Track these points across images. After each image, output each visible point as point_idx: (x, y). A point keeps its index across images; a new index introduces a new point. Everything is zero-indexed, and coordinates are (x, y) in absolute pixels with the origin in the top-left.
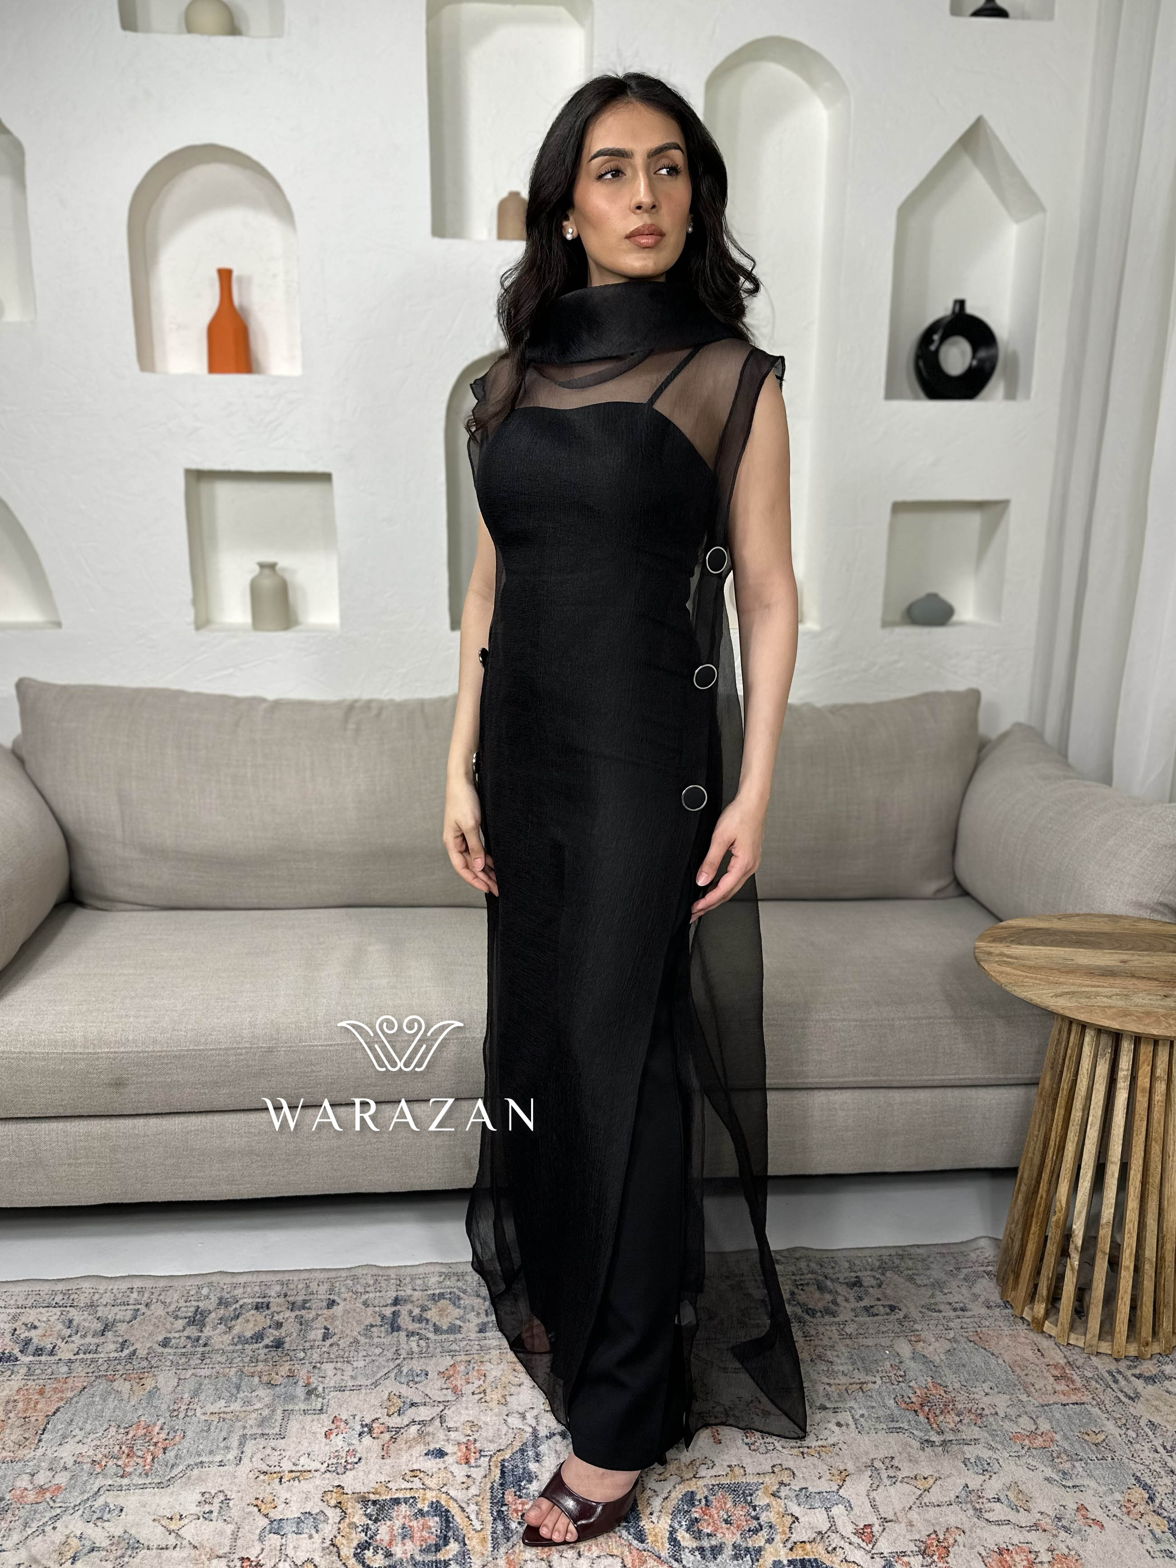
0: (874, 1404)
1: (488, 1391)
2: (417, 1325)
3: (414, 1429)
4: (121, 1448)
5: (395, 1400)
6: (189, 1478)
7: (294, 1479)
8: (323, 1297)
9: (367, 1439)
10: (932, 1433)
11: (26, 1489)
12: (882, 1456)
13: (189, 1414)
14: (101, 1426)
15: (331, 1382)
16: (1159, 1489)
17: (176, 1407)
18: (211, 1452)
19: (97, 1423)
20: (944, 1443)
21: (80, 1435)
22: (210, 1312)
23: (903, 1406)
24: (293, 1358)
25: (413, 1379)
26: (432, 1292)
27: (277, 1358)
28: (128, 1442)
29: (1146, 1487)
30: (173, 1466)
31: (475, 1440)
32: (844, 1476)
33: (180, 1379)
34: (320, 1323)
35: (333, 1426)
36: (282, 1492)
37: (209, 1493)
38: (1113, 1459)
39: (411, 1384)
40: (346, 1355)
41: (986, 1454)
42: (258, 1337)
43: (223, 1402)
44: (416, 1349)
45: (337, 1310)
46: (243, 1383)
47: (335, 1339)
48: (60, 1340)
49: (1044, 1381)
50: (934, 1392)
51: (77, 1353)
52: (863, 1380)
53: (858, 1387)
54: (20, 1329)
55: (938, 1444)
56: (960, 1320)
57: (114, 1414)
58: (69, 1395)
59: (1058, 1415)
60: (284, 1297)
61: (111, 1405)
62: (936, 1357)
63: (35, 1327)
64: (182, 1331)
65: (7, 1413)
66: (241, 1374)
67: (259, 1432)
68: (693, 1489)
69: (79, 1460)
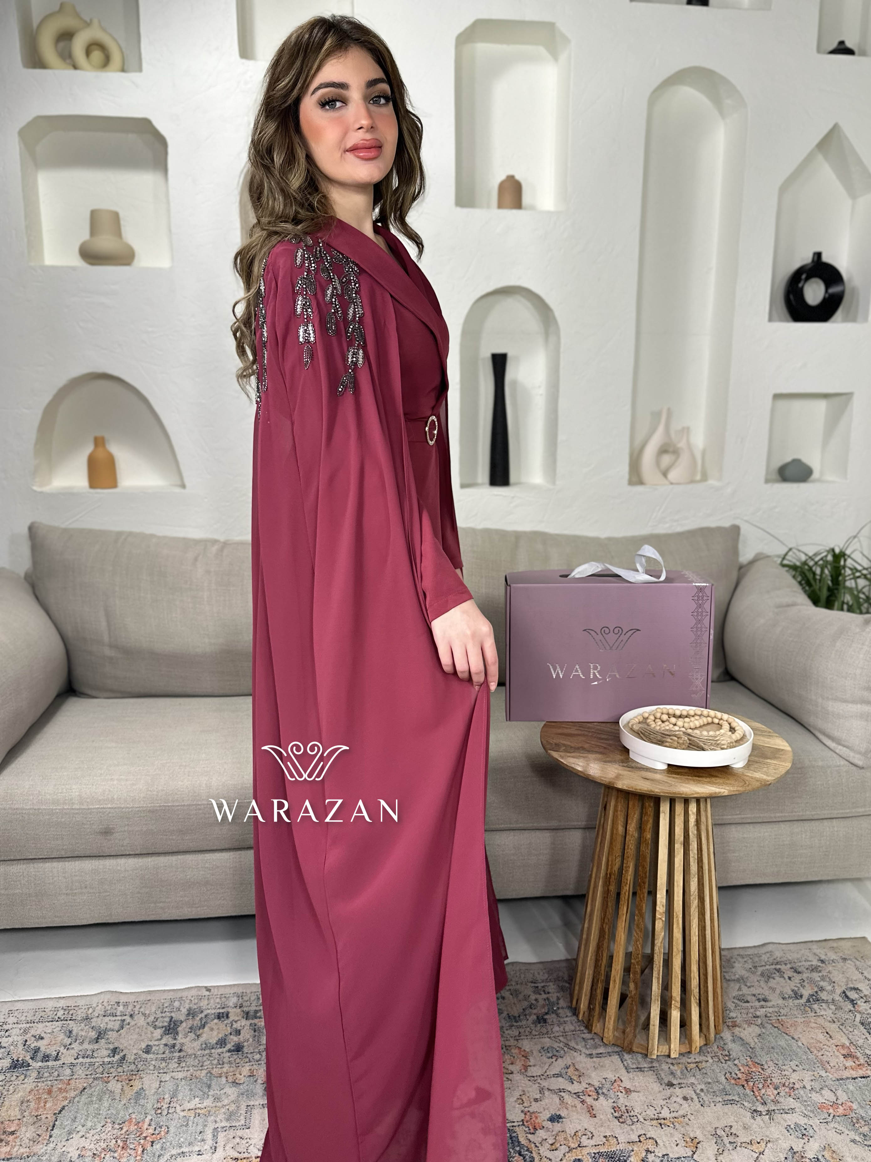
0: (709, 1080)
4: (116, 1142)
10: (758, 1104)
12: (722, 1125)
13: (170, 1111)
14: (99, 1122)
17: (159, 1106)
18: (190, 1144)
19: (96, 1120)
20: (769, 1112)
21: (83, 1131)
22: (182, 1022)
23: (733, 1082)
24: (251, 1059)
27: (238, 1061)
28: (123, 1136)
30: (159, 1156)
32: (695, 1143)
33: (161, 1081)
41: (802, 1121)
42: (222, 1043)
43: (197, 1099)
46: (213, 1083)
48: (63, 1048)
49: (837, 1059)
50: (754, 1069)
51: (77, 1058)
52: (697, 1060)
53: (695, 1065)
54: (30, 1040)
55: (764, 1113)
56: (764, 1010)
57: (109, 1112)
58: (72, 1094)
59: (851, 1088)
60: (240, 1007)
61: (106, 1104)
62: (752, 1041)
63: (42, 1038)
64: (160, 1039)
65: (23, 1112)
66: (210, 1075)
67: (229, 1125)
68: (580, 1156)
69: (82, 1154)
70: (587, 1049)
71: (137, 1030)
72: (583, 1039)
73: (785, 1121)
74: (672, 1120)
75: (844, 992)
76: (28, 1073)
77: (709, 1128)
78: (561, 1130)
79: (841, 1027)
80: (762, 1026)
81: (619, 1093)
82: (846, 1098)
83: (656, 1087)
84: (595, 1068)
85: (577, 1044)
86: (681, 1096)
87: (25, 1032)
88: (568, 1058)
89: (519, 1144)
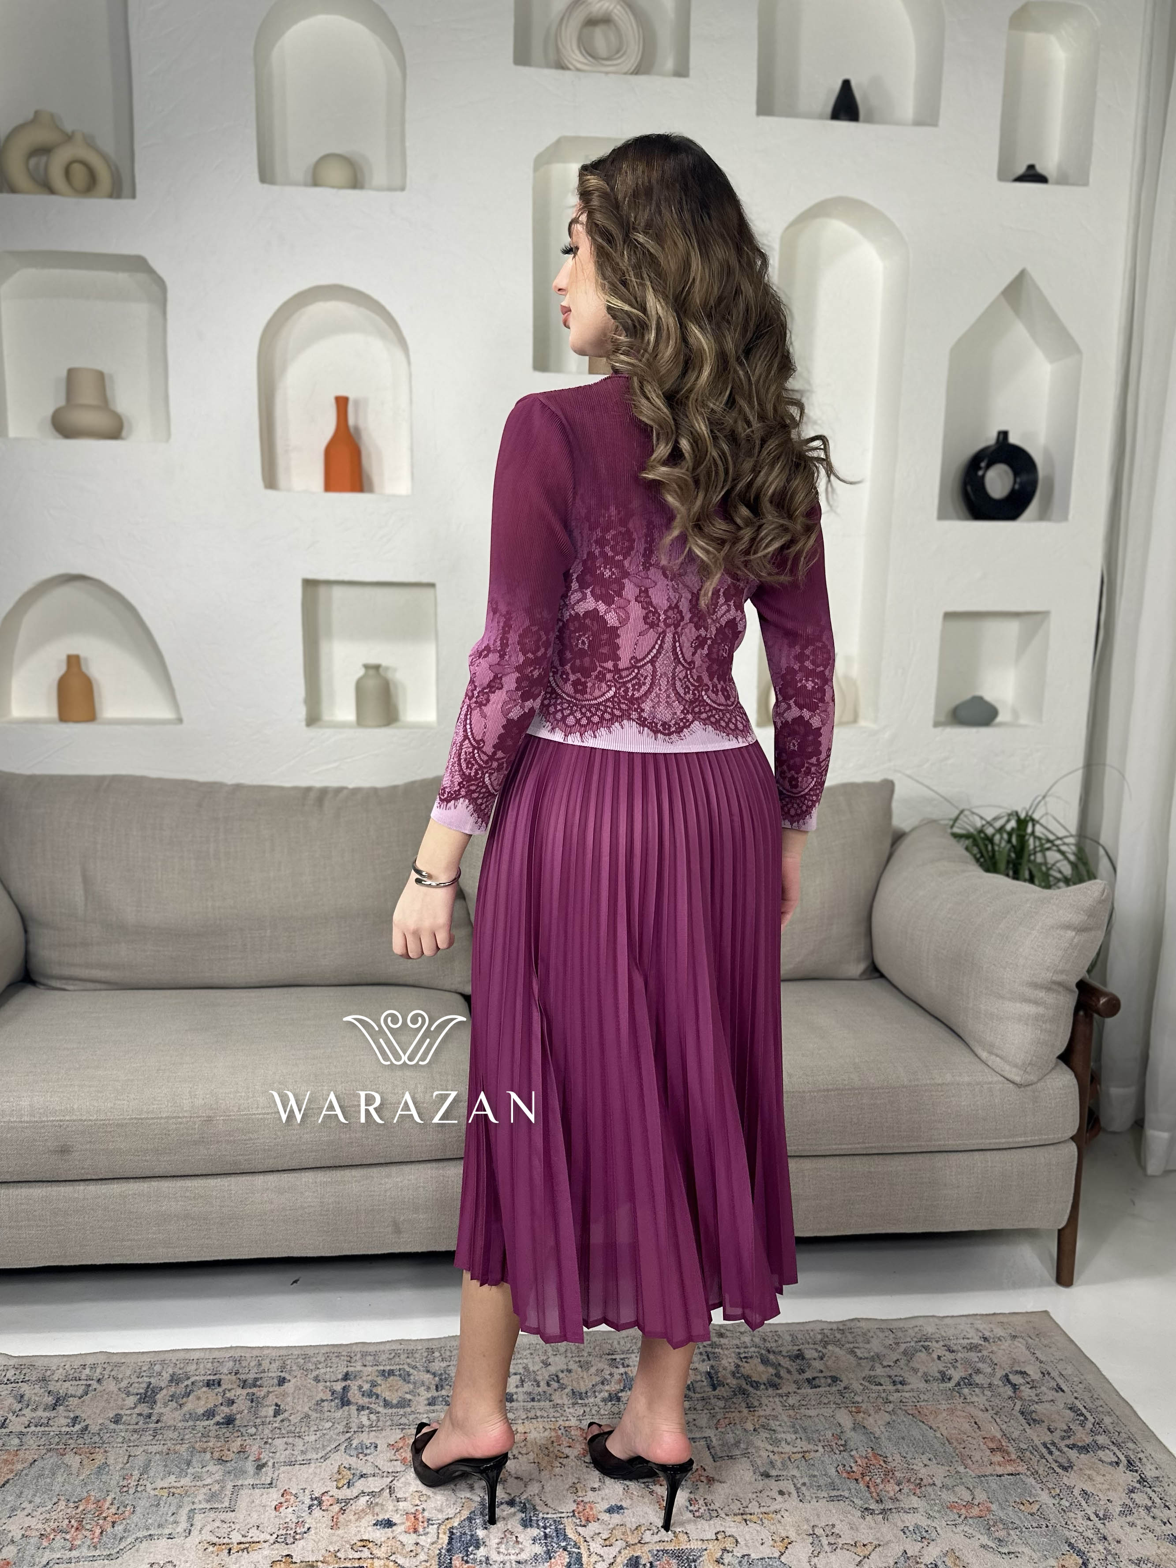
0: (816, 1473)
2: (366, 1400)
3: (363, 1500)
4: (70, 1522)
5: (346, 1472)
6: (137, 1551)
7: (243, 1550)
8: (273, 1375)
9: (317, 1512)
10: (872, 1501)
12: (823, 1524)
13: (139, 1489)
14: (51, 1499)
15: (281, 1456)
16: (1093, 1555)
17: (125, 1483)
18: (160, 1526)
19: (46, 1496)
20: (883, 1511)
21: (29, 1508)
22: (161, 1389)
23: (845, 1475)
24: (244, 1433)
25: (362, 1451)
26: (382, 1368)
27: (228, 1434)
28: (78, 1516)
29: (1080, 1553)
30: (121, 1539)
31: (424, 1510)
32: (787, 1543)
33: (130, 1456)
34: (272, 1399)
35: (283, 1500)
36: (231, 1563)
37: (158, 1564)
38: (1047, 1526)
39: (361, 1456)
40: (298, 1430)
41: (924, 1522)
42: (210, 1414)
43: (173, 1478)
44: (366, 1422)
45: (289, 1387)
46: (194, 1460)
47: (286, 1415)
48: (11, 1414)
49: (980, 1453)
50: (874, 1462)
51: (29, 1426)
52: (805, 1449)
53: (801, 1455)
55: (877, 1512)
56: (899, 1394)
57: (63, 1489)
58: (19, 1467)
59: (994, 1486)
60: (236, 1374)
61: (60, 1479)
62: (877, 1429)
64: (134, 1408)
66: (192, 1450)
67: (208, 1506)
68: (638, 1554)
69: (27, 1534)
71: (106, 1396)
73: (903, 1522)
74: (760, 1516)
75: (1007, 1375)
77: (805, 1526)
78: (619, 1523)
79: (994, 1416)
80: (893, 1412)
81: (700, 1484)
82: (985, 1497)
83: (749, 1477)
86: (776, 1490)
89: (566, 1538)
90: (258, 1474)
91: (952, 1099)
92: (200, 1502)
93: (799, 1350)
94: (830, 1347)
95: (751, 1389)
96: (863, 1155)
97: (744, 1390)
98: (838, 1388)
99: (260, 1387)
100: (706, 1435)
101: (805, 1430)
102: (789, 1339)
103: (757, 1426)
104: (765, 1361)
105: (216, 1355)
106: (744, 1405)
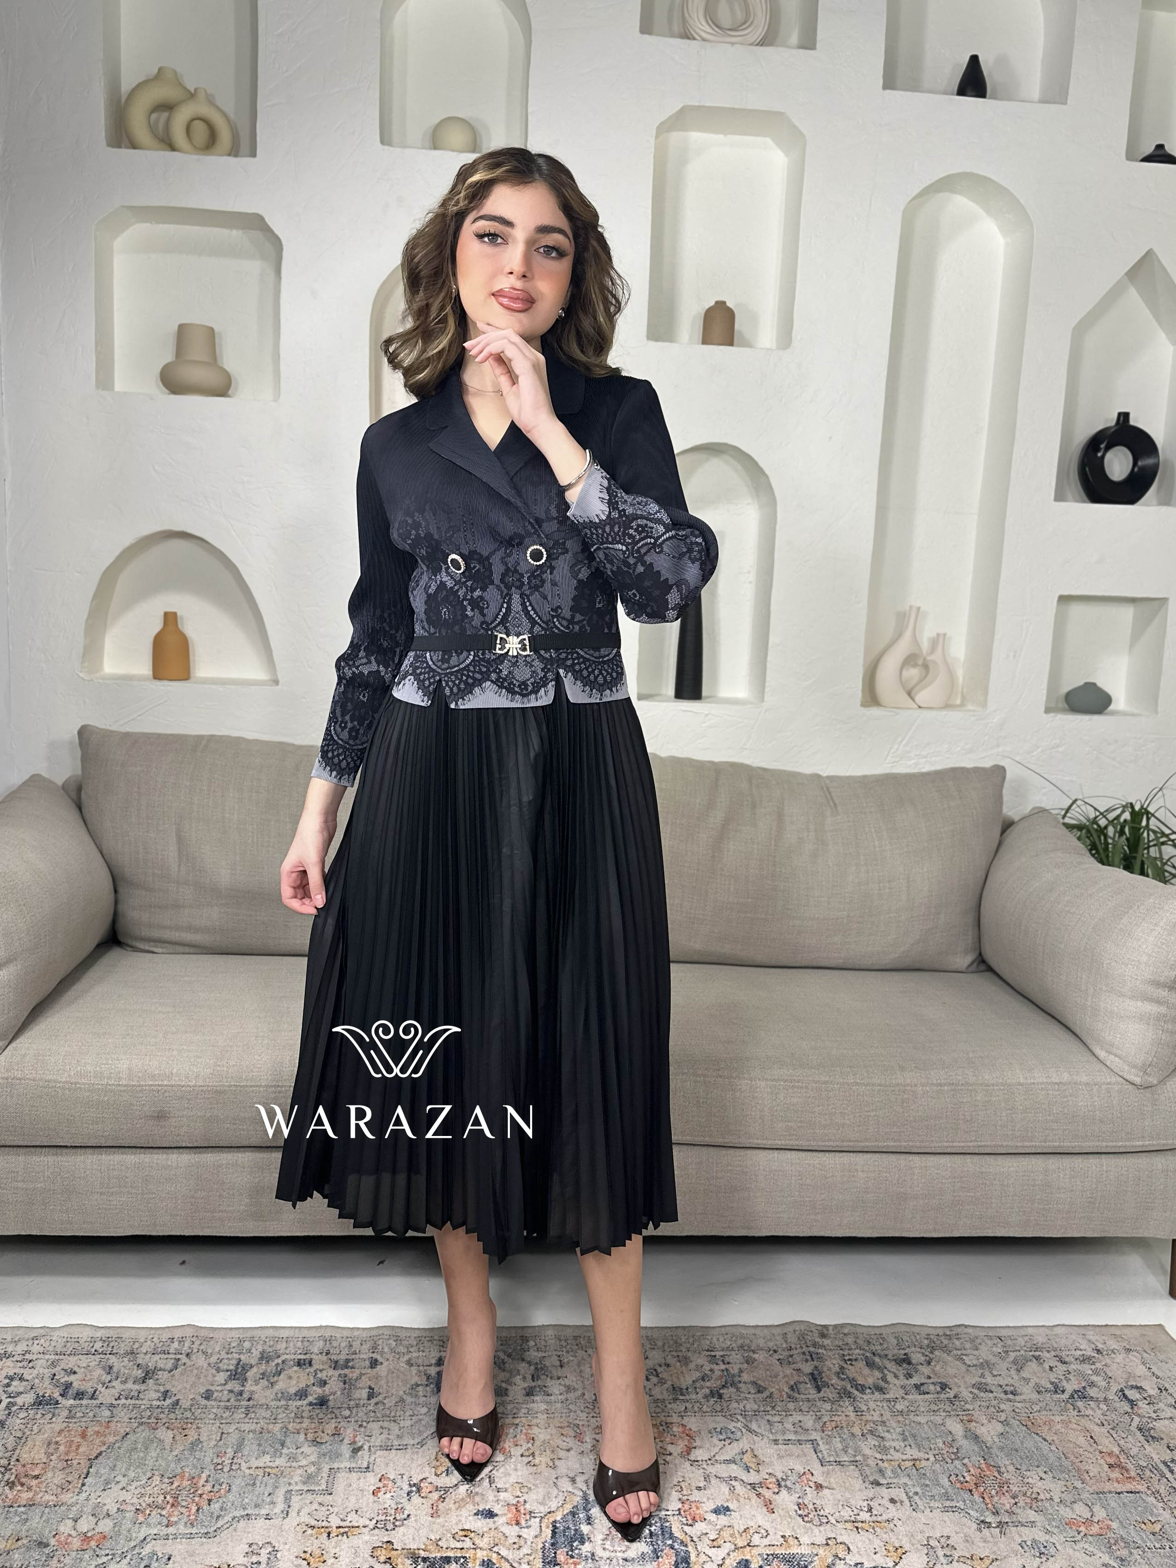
0: (928, 1482)
1: (537, 1453)
3: (465, 1488)
4: (165, 1498)
6: (235, 1530)
7: (342, 1534)
8: (365, 1356)
9: (416, 1499)
10: (987, 1514)
11: (70, 1535)
12: (938, 1535)
13: (233, 1467)
14: (144, 1474)
15: (377, 1440)
17: (219, 1461)
18: (257, 1506)
19: (140, 1470)
20: (1000, 1524)
21: (124, 1481)
22: (252, 1366)
23: (958, 1485)
24: (338, 1415)
27: (321, 1416)
28: (173, 1492)
30: (218, 1517)
31: (525, 1502)
32: (900, 1553)
33: (223, 1433)
34: (365, 1382)
35: (381, 1485)
36: (330, 1546)
37: (257, 1544)
38: (1171, 1548)
40: (393, 1414)
41: (1043, 1538)
42: (302, 1394)
43: (267, 1458)
45: (381, 1370)
46: (288, 1441)
47: (380, 1398)
48: (101, 1385)
49: (1099, 1468)
50: (988, 1473)
51: (119, 1398)
52: (914, 1457)
53: (911, 1463)
54: (59, 1374)
55: (994, 1525)
56: (1012, 1404)
57: (157, 1464)
58: (111, 1439)
59: (1113, 1504)
60: (327, 1354)
61: (153, 1454)
62: (990, 1439)
63: (75, 1373)
64: (225, 1385)
65: (49, 1455)
66: (285, 1430)
67: (306, 1488)
68: (748, 1557)
69: (122, 1508)
70: (772, 1433)
71: (195, 1371)
72: (768, 1421)
73: (1021, 1536)
74: (872, 1524)
75: (1122, 1391)
76: (57, 1411)
77: (919, 1537)
78: (727, 1524)
80: (1005, 1423)
81: (808, 1489)
82: (1105, 1515)
83: (858, 1484)
84: (780, 1457)
85: (759, 1427)
86: (887, 1497)
87: (53, 1364)
88: (745, 1441)
89: (672, 1536)
90: (354, 1458)
91: (1070, 1098)
92: (296, 1483)
93: (905, 1354)
94: (936, 1353)
95: (856, 1392)
96: (975, 1154)
97: (850, 1393)
98: (947, 1395)
99: (352, 1368)
100: (812, 1438)
101: (914, 1436)
102: (896, 1342)
103: (865, 1431)
104: (870, 1364)
105: (305, 1333)
106: (851, 1409)
